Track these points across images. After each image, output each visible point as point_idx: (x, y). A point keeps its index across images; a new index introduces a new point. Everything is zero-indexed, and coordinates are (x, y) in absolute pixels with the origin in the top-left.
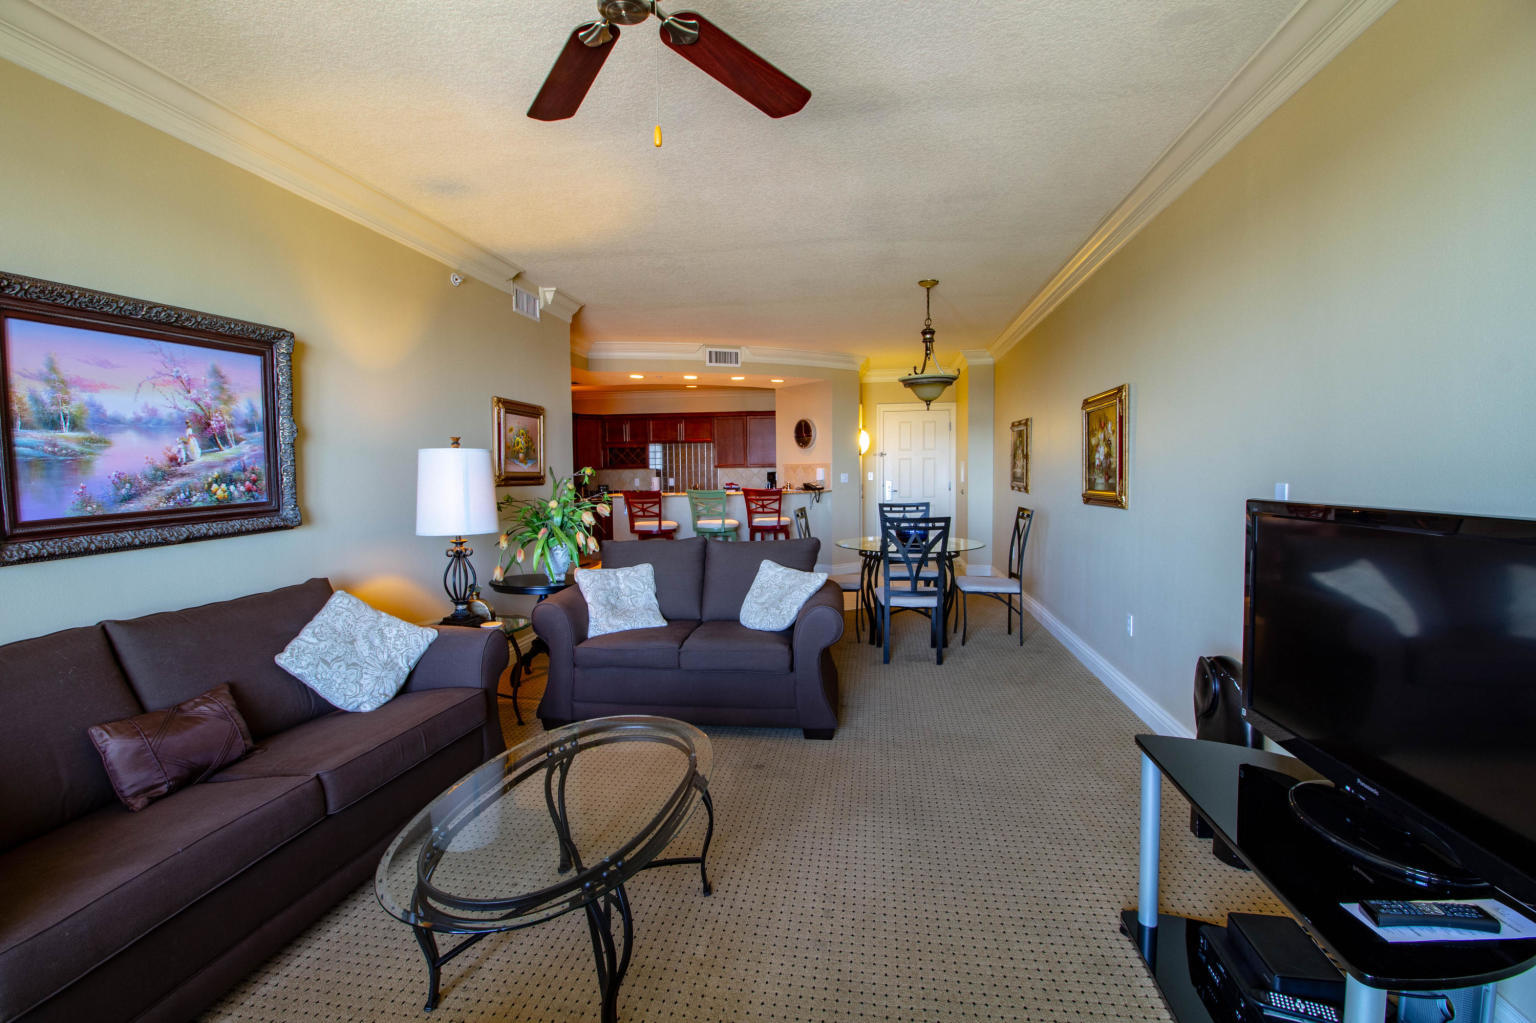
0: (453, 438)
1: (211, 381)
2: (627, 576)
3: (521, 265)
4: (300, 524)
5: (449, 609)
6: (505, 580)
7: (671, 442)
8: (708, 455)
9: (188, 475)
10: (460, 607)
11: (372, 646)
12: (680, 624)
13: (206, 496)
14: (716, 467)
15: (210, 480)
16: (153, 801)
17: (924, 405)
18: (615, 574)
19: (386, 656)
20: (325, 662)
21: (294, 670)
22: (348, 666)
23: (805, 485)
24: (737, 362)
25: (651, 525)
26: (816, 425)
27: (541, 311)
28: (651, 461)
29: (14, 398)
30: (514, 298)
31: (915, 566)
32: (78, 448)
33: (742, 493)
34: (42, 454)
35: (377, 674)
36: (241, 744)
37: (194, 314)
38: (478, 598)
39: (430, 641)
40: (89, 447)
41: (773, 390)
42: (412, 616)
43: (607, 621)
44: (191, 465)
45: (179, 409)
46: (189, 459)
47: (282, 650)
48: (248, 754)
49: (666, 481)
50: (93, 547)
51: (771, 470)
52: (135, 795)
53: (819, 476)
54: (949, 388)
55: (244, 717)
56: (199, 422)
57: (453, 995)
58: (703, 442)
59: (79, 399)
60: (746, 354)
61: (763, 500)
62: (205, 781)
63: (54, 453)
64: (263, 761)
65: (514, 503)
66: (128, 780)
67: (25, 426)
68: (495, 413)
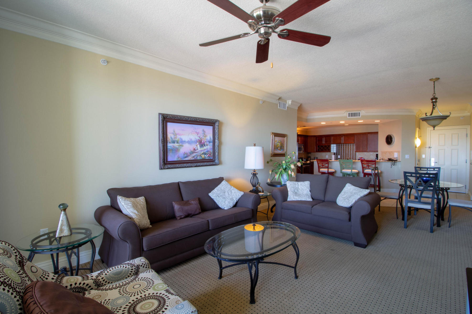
0: (254, 144)
1: (202, 132)
2: (301, 184)
3: (280, 96)
4: (219, 164)
5: (252, 188)
6: (271, 182)
7: (339, 143)
8: (353, 148)
9: (197, 152)
10: (254, 188)
11: (229, 194)
12: (316, 201)
13: (200, 157)
14: (355, 152)
15: (201, 154)
16: (181, 219)
17: (432, 128)
18: (298, 183)
19: (231, 197)
20: (218, 196)
21: (212, 197)
22: (223, 198)
23: (389, 159)
24: (359, 116)
25: (325, 170)
26: (395, 137)
27: (287, 107)
28: (332, 150)
29: (168, 138)
30: (279, 105)
31: (420, 192)
32: (178, 147)
33: (360, 161)
34: (172, 148)
35: (229, 201)
36: (198, 211)
37: (199, 118)
38: (260, 186)
39: (242, 195)
40: (179, 147)
41: (378, 124)
42: (239, 189)
43: (293, 197)
44: (198, 150)
45: (196, 139)
46: (197, 149)
47: (210, 192)
48: (200, 213)
49: (337, 156)
50: (179, 167)
51: (377, 153)
52: (178, 217)
53: (395, 156)
54: (444, 121)
55: (200, 205)
56: (200, 141)
57: (225, 278)
58: (351, 143)
59: (178, 137)
60: (363, 113)
61: (368, 164)
62: (191, 217)
63: (174, 148)
64: (202, 215)
65: (272, 161)
66: (178, 214)
67: (169, 143)
68: (271, 136)
